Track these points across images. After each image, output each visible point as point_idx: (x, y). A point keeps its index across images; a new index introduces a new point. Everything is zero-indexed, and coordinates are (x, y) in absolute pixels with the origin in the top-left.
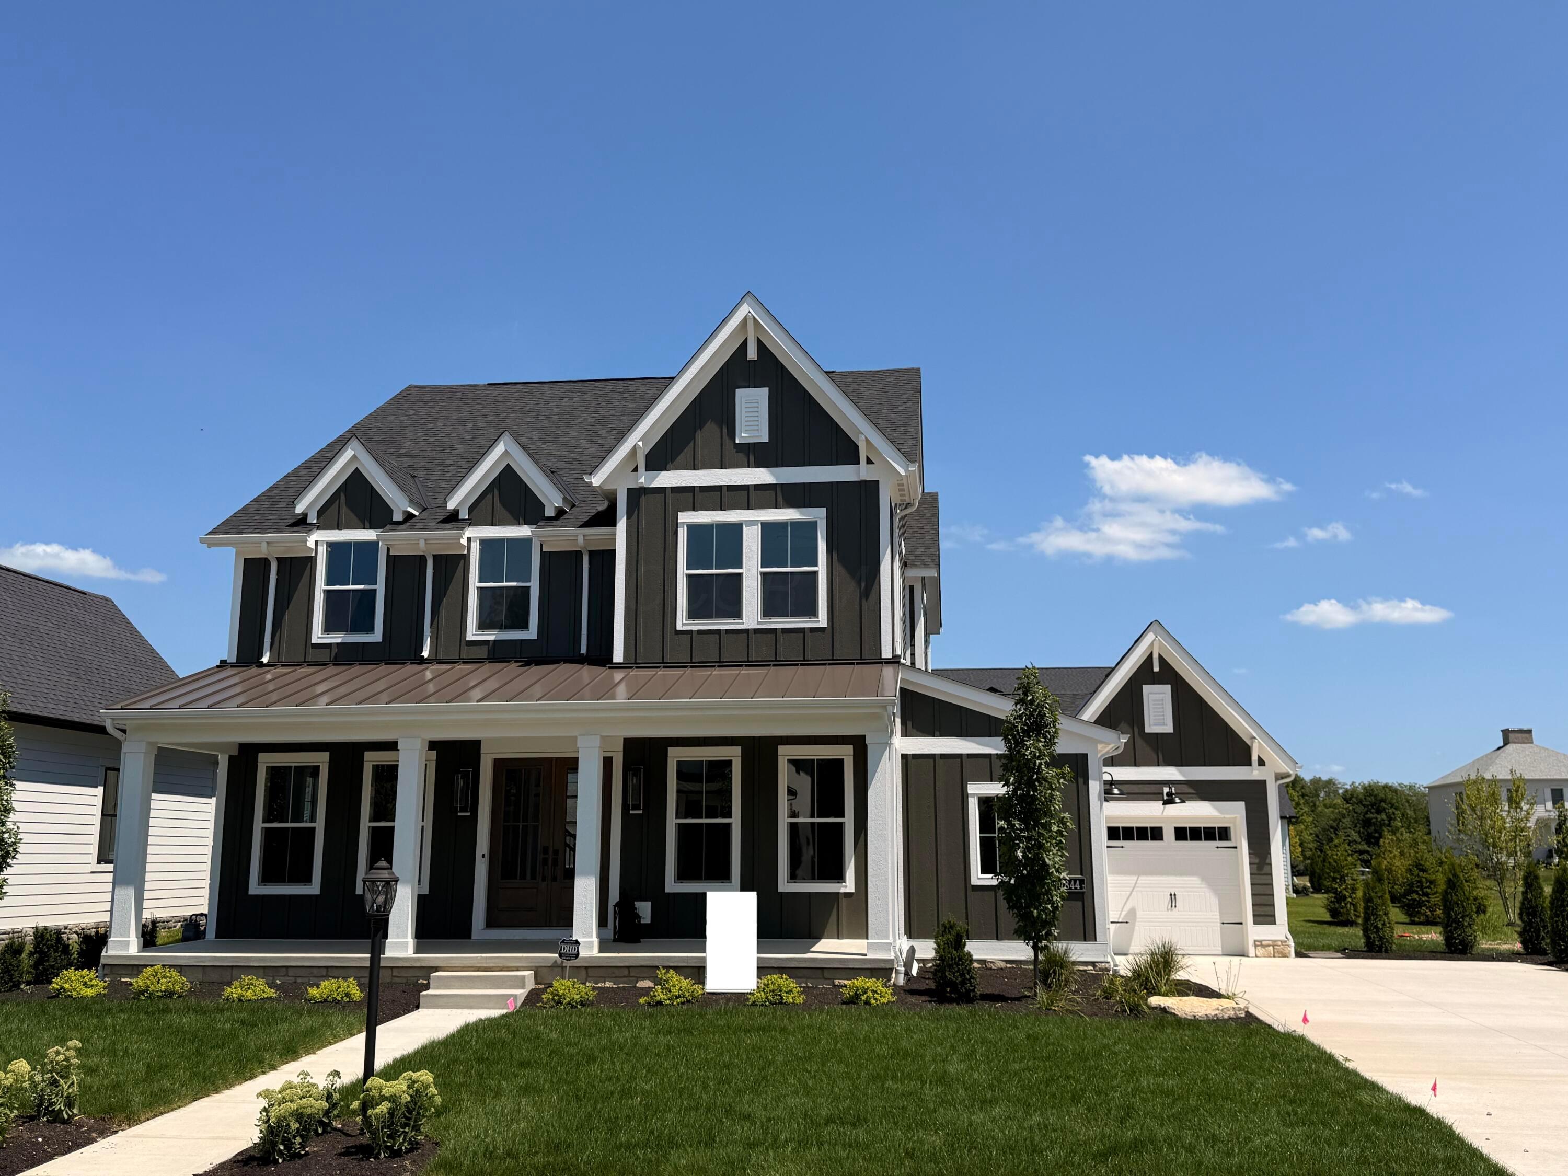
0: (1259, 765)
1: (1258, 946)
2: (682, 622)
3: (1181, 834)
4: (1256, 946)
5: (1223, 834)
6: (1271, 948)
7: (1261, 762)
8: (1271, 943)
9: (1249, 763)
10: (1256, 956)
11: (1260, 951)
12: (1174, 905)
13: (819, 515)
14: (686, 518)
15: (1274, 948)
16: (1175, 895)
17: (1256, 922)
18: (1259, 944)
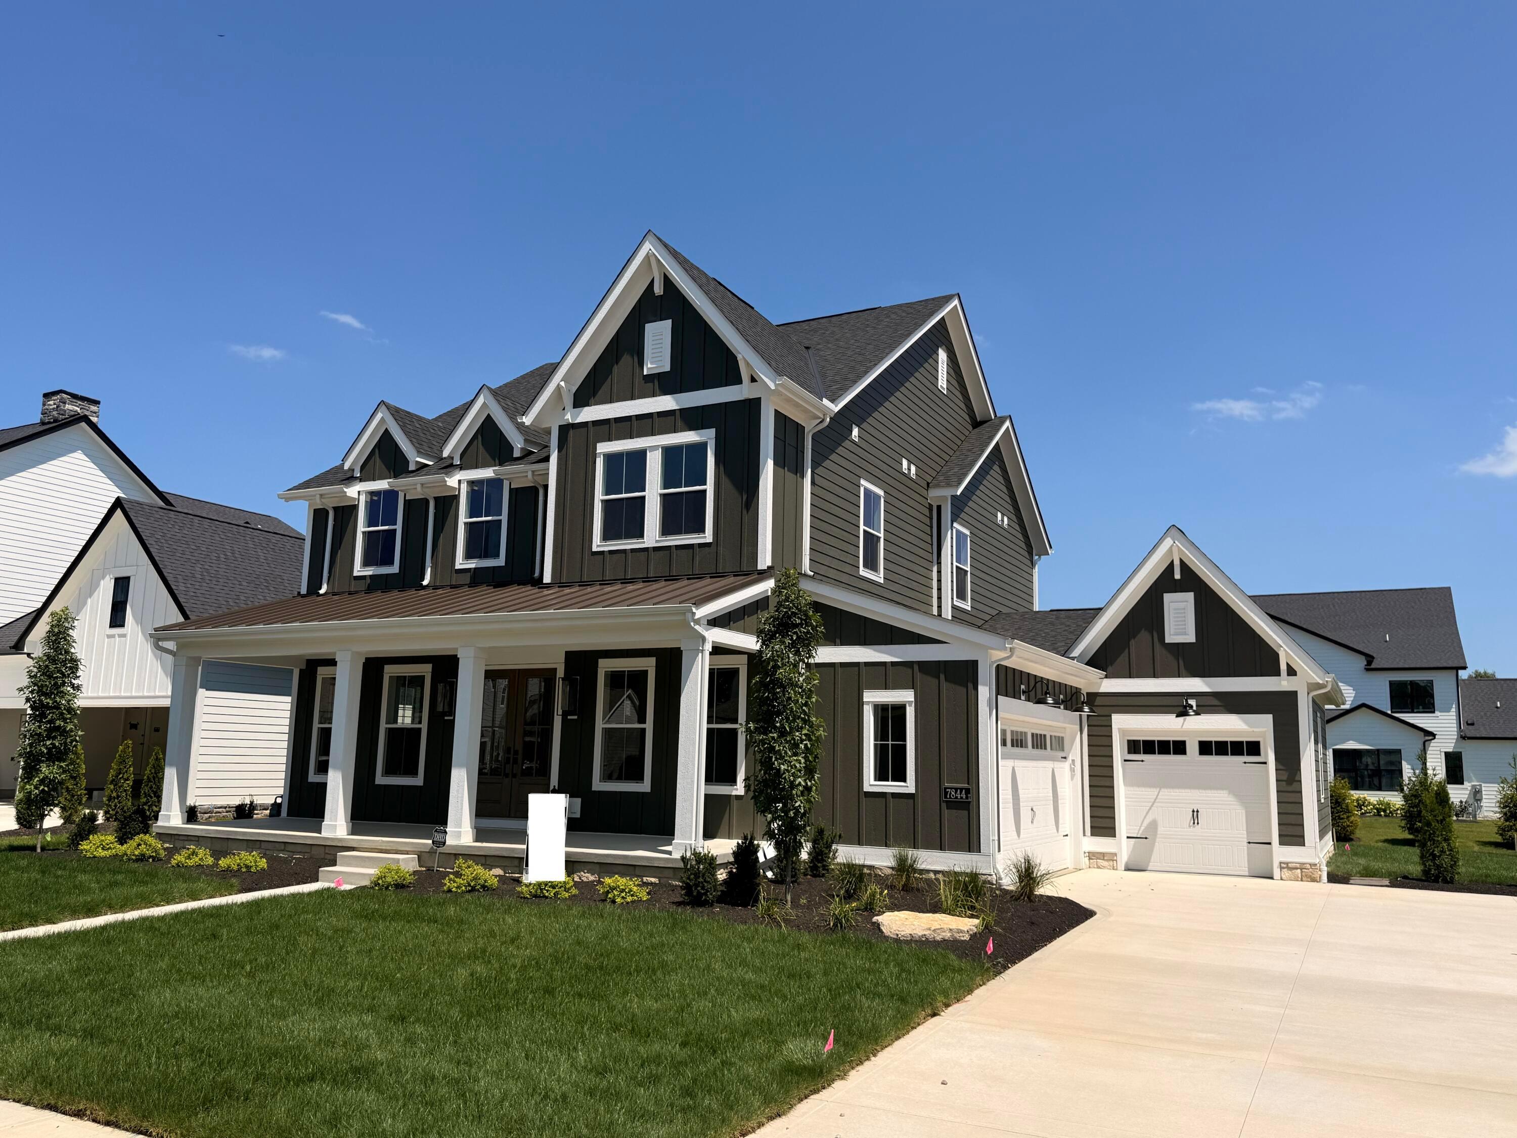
0: (1288, 675)
1: (1284, 868)
2: (597, 543)
3: (1206, 748)
4: (1281, 868)
5: (1253, 748)
6: (1299, 871)
7: (1291, 672)
8: (1298, 865)
9: (1277, 673)
10: (1281, 879)
11: (1286, 873)
12: (1196, 822)
13: (707, 436)
14: (604, 448)
15: (1302, 872)
16: (1198, 811)
17: (1282, 843)
18: (1285, 866)
